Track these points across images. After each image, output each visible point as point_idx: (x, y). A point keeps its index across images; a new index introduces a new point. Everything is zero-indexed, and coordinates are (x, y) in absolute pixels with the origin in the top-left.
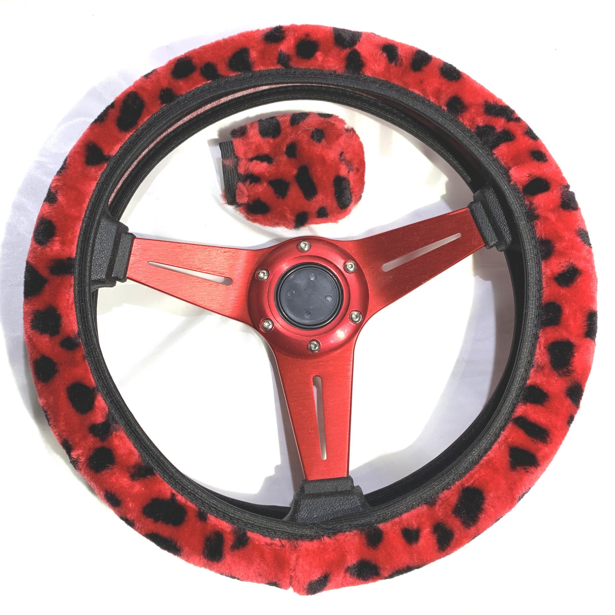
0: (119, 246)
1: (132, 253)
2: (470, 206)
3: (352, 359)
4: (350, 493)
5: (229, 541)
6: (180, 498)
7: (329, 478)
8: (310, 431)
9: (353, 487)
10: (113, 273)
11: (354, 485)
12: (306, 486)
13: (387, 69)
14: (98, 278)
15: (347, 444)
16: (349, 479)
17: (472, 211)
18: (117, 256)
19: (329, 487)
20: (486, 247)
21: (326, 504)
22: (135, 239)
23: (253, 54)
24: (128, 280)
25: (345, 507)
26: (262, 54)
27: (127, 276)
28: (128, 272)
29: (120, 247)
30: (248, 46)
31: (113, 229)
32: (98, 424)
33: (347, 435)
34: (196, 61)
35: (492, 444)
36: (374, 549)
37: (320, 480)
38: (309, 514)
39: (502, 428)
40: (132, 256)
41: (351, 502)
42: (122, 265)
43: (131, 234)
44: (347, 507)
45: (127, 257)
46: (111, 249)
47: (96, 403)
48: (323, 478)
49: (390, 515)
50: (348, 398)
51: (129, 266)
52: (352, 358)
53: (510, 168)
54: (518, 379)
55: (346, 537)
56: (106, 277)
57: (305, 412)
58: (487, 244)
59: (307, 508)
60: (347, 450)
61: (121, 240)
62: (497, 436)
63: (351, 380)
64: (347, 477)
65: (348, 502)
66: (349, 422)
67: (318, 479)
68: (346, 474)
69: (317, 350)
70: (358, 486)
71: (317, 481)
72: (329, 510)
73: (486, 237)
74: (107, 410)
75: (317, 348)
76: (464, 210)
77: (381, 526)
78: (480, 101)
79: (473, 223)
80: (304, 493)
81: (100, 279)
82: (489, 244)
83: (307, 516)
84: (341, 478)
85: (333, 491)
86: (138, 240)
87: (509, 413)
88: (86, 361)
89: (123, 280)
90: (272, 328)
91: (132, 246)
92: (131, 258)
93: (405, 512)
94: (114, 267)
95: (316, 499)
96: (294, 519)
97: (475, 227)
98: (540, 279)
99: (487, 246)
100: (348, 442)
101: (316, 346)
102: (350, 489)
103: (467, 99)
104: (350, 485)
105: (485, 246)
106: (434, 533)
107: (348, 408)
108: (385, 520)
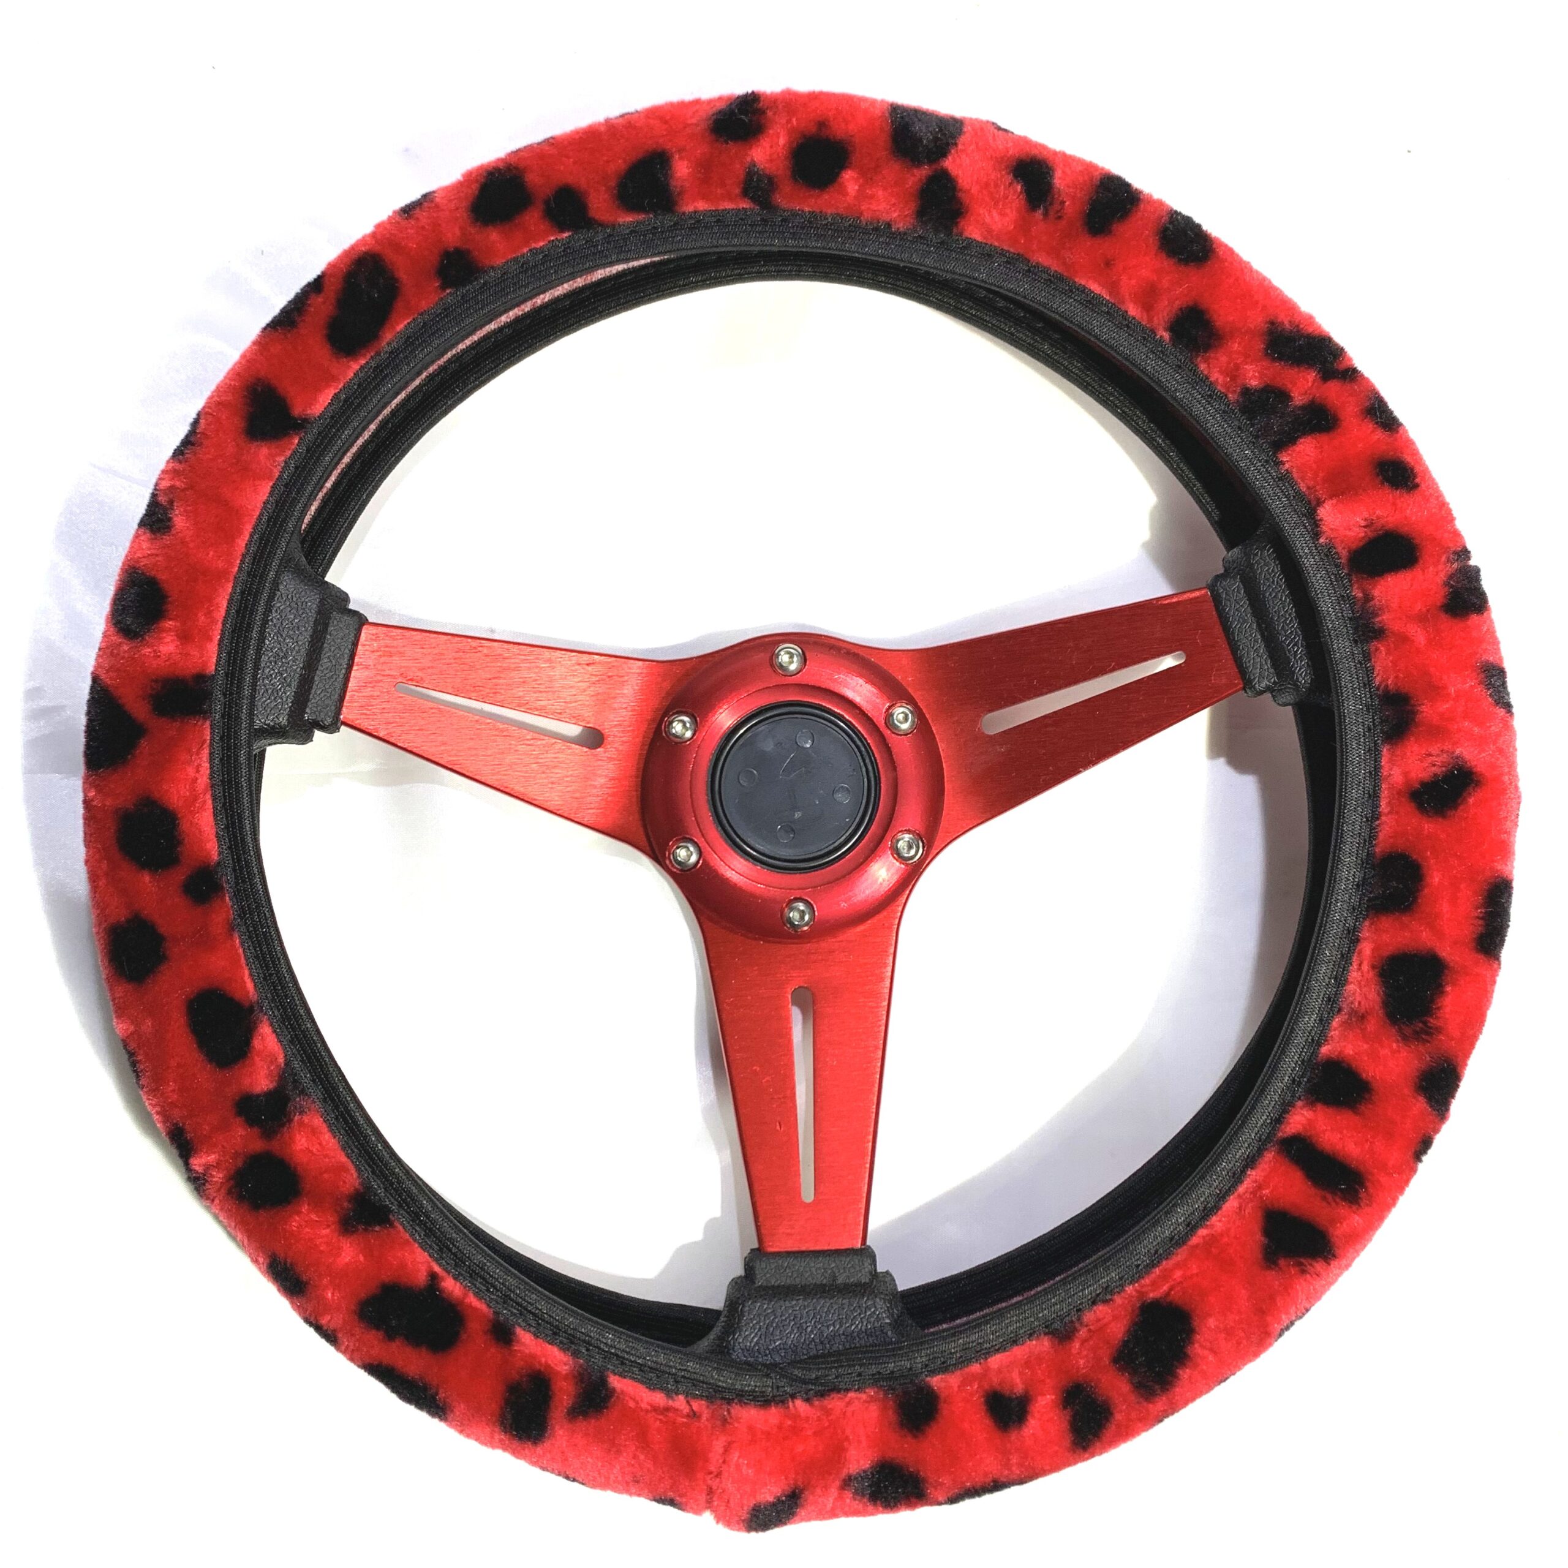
0: (323, 644)
1: (356, 660)
2: (1212, 587)
3: (892, 951)
4: (865, 1292)
5: (564, 1395)
6: (451, 1286)
7: (818, 1248)
8: (778, 1127)
9: (875, 1274)
10: (308, 710)
11: (879, 1270)
12: (760, 1266)
13: (1023, 226)
14: (268, 725)
15: (868, 1166)
16: (866, 1253)
17: (1216, 599)
18: (320, 668)
19: (815, 1272)
20: (1246, 692)
21: (805, 1315)
22: (365, 627)
23: (682, 170)
24: (343, 728)
25: (852, 1325)
26: (706, 170)
27: (342, 717)
28: (344, 709)
29: (325, 645)
30: (668, 146)
31: (310, 601)
32: (258, 1096)
33: (868, 1142)
34: (532, 179)
35: (1222, 1197)
36: (915, 1437)
37: (794, 1253)
38: (763, 1337)
39: (1250, 1162)
40: (355, 668)
41: (869, 1313)
42: (330, 690)
43: (355, 613)
44: (857, 1326)
45: (344, 671)
46: (303, 652)
47: (256, 1043)
48: (804, 1249)
49: (958, 1355)
50: (877, 1048)
51: (348, 694)
52: (893, 947)
53: (1319, 503)
54: (1300, 1039)
55: (849, 1403)
56: (289, 723)
57: (768, 1078)
58: (1247, 684)
59: (758, 1323)
60: (866, 1180)
61: (331, 628)
62: (1237, 1178)
63: (886, 1003)
64: (861, 1250)
65: (860, 1314)
66: (874, 1110)
67: (789, 1250)
68: (860, 1241)
69: (807, 924)
70: (887, 1273)
71: (789, 1254)
72: (812, 1331)
73: (1247, 668)
74: (281, 1060)
75: (807, 918)
76: (1197, 594)
77: (936, 1381)
78: (1257, 320)
79: (1218, 630)
80: (754, 1283)
81: (273, 727)
82: (1254, 686)
83: (757, 1343)
84: (847, 1250)
85: (824, 1282)
86: (373, 630)
87: (1271, 1123)
88: (236, 935)
89: (331, 727)
90: (698, 862)
91: (355, 644)
92: (353, 674)
93: (998, 1350)
94: (311, 697)
95: (782, 1302)
96: (726, 1347)
97: (1222, 641)
98: (1374, 791)
99: (1248, 690)
100: (869, 1161)
101: (802, 913)
102: (867, 1281)
103: (1223, 314)
104: (867, 1270)
105: (1244, 689)
106: (1065, 1408)
107: (875, 1073)
108: (945, 1369)
